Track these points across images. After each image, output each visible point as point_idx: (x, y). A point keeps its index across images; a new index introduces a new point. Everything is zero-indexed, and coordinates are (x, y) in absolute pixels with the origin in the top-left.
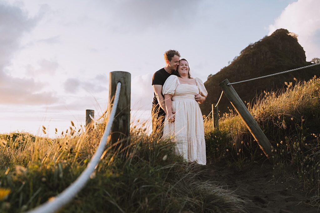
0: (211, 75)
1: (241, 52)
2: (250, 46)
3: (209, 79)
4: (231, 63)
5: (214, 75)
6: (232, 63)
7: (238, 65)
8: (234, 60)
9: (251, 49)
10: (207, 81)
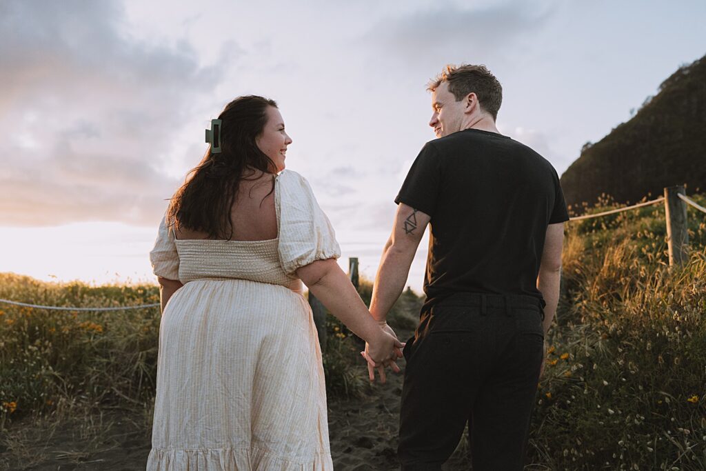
0: (588, 144)
1: (661, 86)
2: (680, 71)
3: (583, 154)
4: (636, 113)
5: (596, 144)
6: (639, 112)
7: (653, 118)
8: (644, 104)
9: (684, 77)
10: (579, 160)
